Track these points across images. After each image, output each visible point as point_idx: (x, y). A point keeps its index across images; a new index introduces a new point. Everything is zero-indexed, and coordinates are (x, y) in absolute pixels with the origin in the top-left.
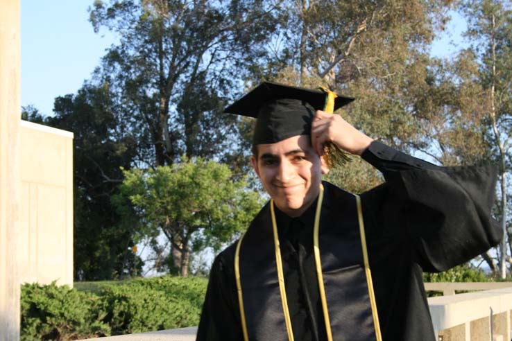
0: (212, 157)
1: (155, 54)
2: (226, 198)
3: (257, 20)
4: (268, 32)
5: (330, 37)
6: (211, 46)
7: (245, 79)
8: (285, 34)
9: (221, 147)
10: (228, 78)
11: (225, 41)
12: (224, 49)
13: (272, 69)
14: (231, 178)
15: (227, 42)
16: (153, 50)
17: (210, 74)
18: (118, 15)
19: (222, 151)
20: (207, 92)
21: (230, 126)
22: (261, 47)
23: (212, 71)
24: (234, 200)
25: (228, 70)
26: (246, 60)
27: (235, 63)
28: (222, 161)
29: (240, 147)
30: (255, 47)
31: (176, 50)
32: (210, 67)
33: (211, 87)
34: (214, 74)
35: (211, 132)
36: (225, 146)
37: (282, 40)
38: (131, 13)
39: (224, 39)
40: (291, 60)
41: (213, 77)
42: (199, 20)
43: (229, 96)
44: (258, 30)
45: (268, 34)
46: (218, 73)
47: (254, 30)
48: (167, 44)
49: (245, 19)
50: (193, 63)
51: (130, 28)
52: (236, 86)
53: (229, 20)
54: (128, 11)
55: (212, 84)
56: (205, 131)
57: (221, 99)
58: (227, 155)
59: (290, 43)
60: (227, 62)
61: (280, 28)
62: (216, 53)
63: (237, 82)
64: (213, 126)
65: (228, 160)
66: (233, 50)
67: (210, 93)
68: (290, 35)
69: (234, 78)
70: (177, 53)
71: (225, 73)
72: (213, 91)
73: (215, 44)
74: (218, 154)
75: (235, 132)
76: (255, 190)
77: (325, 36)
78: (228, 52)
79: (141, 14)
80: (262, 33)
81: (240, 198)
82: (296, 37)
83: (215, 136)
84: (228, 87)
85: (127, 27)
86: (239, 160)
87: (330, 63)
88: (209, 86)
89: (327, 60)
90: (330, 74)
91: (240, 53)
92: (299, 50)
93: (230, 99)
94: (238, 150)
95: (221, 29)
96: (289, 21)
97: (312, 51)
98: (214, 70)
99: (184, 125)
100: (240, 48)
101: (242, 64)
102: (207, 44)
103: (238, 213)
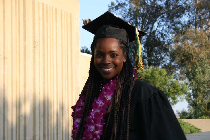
0: (159, 66)
1: (135, 24)
2: (165, 83)
3: (177, 9)
4: (181, 13)
5: (208, 15)
6: (158, 20)
7: (172, 33)
8: (189, 14)
9: (162, 62)
10: (165, 33)
11: (163, 18)
12: (163, 21)
13: (183, 29)
14: (167, 75)
15: (164, 18)
16: (134, 22)
17: (157, 32)
18: (119, 9)
19: (163, 63)
20: (156, 39)
21: (166, 53)
22: (178, 20)
23: (158, 30)
24: (168, 84)
25: (165, 30)
26: (172, 25)
27: (167, 27)
28: (163, 67)
29: (170, 62)
30: (176, 20)
31: (143, 22)
32: (157, 29)
33: (158, 37)
34: (159, 32)
35: (158, 56)
36: (164, 62)
37: (187, 17)
38: (125, 7)
39: (163, 17)
40: (191, 25)
41: (158, 33)
42: (152, 9)
43: (165, 40)
44: (177, 13)
45: (181, 14)
46: (160, 31)
47: (175, 13)
48: (140, 20)
49: (171, 8)
50: (150, 27)
51: (124, 14)
52: (168, 36)
53: (165, 9)
54: (123, 7)
55: (158, 36)
56: (155, 56)
57: (162, 42)
58: (165, 65)
59: (191, 18)
60: (164, 27)
61: (187, 12)
62: (160, 23)
63: (168, 35)
64: (159, 53)
65: (165, 67)
66: (167, 22)
67: (157, 40)
68: (190, 14)
69: (167, 33)
70: (144, 23)
71: (163, 31)
72: (158, 38)
73: (159, 19)
74: (161, 65)
75: (168, 55)
76: (177, 79)
77: (205, 14)
78: (165, 22)
79: (129, 8)
80: (179, 14)
81: (171, 83)
82: (193, 15)
83: (160, 57)
84: (165, 37)
85: (123, 13)
86: (170, 67)
87: (208, 26)
88: (157, 37)
89: (207, 25)
90: (208, 30)
91: (170, 23)
92: (194, 21)
93: (166, 42)
94: (169, 63)
95: (162, 13)
96: (190, 9)
97: (200, 21)
98: (159, 30)
99: (147, 53)
100: (169, 20)
101: (170, 27)
102: (156, 19)
103: (170, 89)
